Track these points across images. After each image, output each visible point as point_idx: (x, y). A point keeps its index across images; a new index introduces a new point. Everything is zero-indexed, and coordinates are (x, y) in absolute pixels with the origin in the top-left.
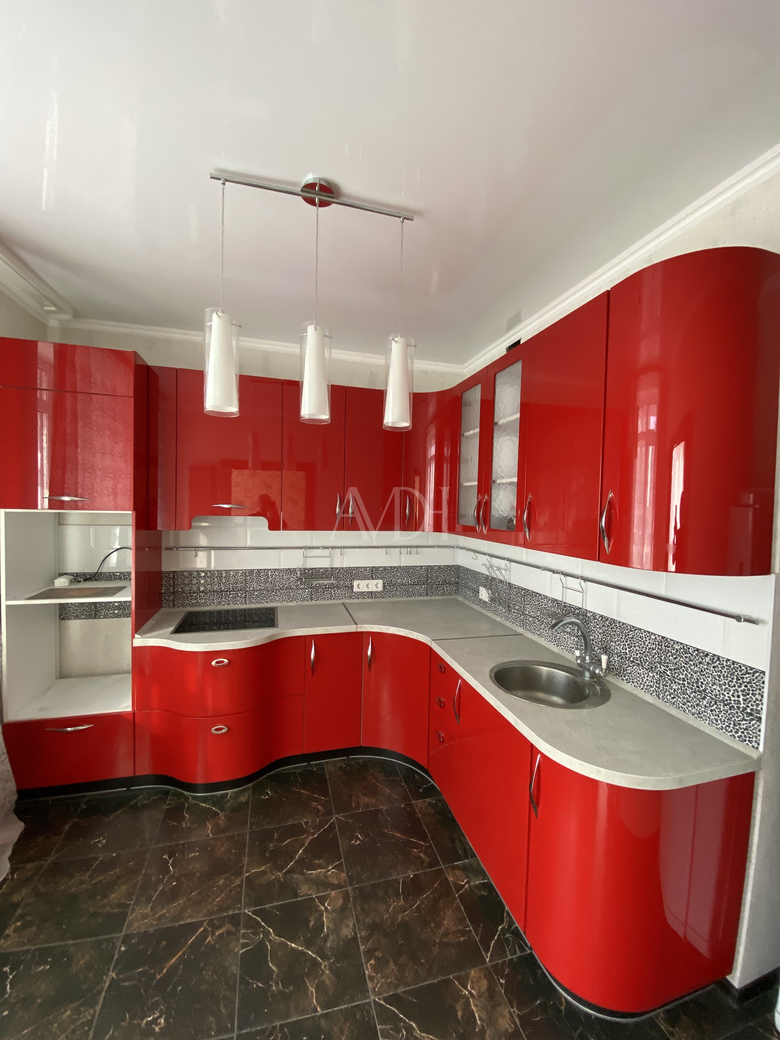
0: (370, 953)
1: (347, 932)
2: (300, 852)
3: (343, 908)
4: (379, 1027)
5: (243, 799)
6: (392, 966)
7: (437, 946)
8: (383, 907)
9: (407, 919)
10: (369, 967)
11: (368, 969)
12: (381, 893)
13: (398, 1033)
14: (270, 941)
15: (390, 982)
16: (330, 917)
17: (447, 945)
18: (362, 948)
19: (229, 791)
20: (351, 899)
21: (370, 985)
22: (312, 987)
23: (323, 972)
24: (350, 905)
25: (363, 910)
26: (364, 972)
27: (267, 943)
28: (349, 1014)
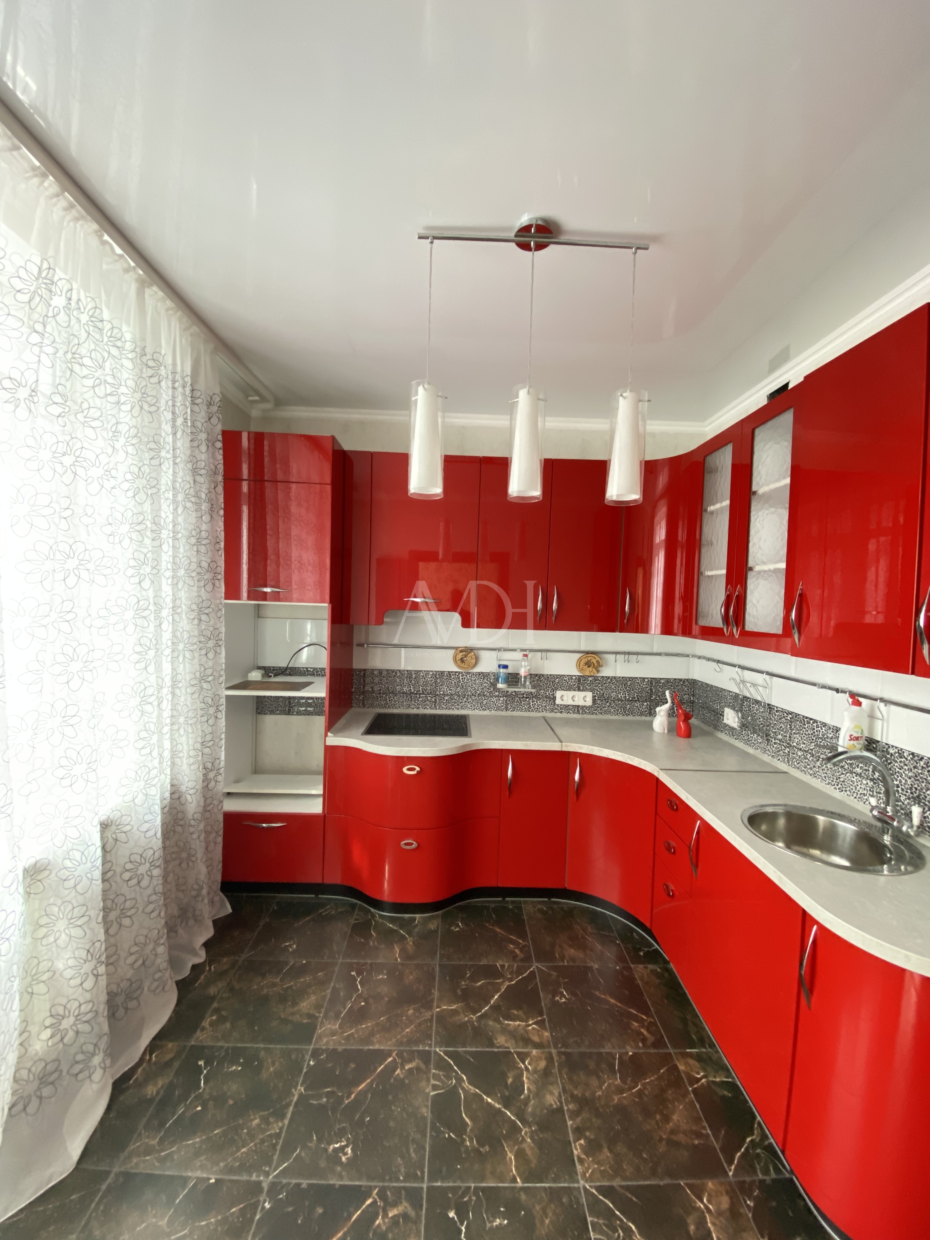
0: (579, 1132)
1: (551, 1099)
2: (496, 997)
3: (547, 1073)
4: (589, 1219)
5: (432, 926)
6: (606, 1152)
7: (664, 1142)
8: (594, 1082)
9: (625, 1102)
10: (578, 1147)
11: (577, 1149)
12: (592, 1065)
13: (614, 1233)
14: (463, 1089)
15: (605, 1171)
16: (531, 1078)
17: (677, 1144)
18: (570, 1123)
19: (417, 916)
20: (556, 1064)
21: (579, 1168)
22: (511, 1152)
23: (523, 1139)
24: (556, 1070)
25: (571, 1080)
26: (572, 1152)
27: (461, 1092)
28: (554, 1195)
